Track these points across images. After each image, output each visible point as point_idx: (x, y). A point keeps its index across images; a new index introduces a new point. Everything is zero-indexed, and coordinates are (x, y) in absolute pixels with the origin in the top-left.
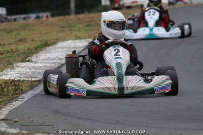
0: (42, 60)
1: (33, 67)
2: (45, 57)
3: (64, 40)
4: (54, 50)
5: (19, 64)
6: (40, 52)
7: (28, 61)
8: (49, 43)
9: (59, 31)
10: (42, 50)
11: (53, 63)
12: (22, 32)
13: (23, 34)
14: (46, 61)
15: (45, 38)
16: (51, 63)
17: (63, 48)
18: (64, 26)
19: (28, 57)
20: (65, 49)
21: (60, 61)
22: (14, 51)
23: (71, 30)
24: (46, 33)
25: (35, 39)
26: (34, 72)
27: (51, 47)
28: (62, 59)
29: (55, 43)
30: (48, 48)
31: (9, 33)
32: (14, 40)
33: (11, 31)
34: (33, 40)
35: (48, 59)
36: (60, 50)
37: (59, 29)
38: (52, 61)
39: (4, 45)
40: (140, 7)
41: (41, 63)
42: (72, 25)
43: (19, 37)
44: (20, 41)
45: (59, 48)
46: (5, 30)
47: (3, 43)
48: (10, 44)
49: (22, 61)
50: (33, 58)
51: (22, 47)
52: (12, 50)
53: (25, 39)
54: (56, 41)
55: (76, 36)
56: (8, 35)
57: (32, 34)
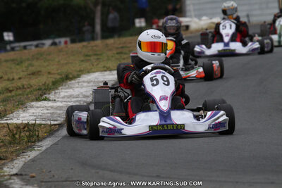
0: (63, 97)
1: (52, 107)
2: (66, 94)
3: (89, 72)
4: (77, 85)
5: (33, 103)
6: (60, 88)
7: (45, 100)
8: (71, 76)
9: (82, 61)
10: (62, 85)
11: (77, 101)
12: (36, 63)
13: (37, 65)
14: (68, 100)
15: (65, 70)
16: (75, 102)
17: (88, 82)
18: (89, 54)
19: (45, 94)
20: (92, 84)
21: (84, 99)
22: (25, 86)
23: (98, 59)
24: (66, 64)
25: (53, 72)
26: (52, 114)
27: (73, 81)
28: (88, 97)
29: (79, 76)
30: (69, 82)
31: (18, 64)
32: (26, 73)
33: (21, 62)
34: (49, 73)
35: (70, 96)
36: (85, 84)
37: (82, 58)
38: (75, 99)
39: (13, 79)
40: (184, 28)
41: (62, 102)
42: (98, 53)
43: (32, 69)
44: (33, 74)
45: (84, 82)
46: (13, 60)
47: (11, 78)
48: (20, 78)
49: (38, 100)
50: (52, 96)
51: (36, 82)
52: (23, 86)
53: (39, 71)
54: (79, 73)
55: (104, 67)
56: (18, 67)
57: (48, 66)
